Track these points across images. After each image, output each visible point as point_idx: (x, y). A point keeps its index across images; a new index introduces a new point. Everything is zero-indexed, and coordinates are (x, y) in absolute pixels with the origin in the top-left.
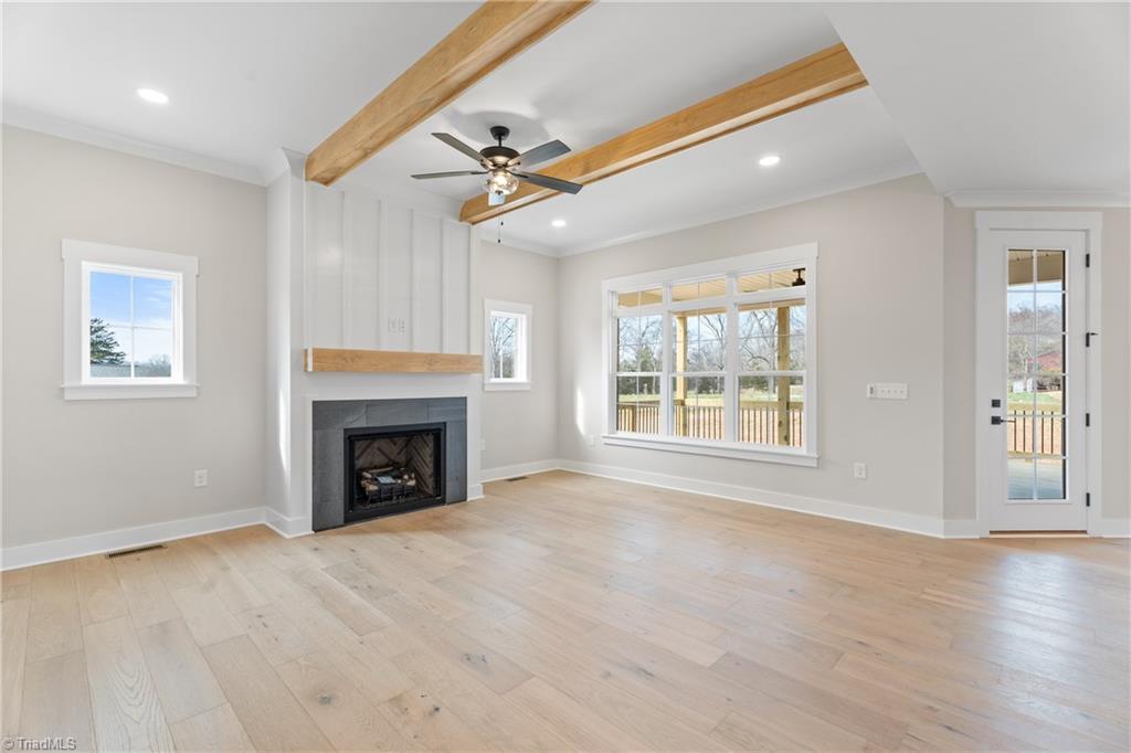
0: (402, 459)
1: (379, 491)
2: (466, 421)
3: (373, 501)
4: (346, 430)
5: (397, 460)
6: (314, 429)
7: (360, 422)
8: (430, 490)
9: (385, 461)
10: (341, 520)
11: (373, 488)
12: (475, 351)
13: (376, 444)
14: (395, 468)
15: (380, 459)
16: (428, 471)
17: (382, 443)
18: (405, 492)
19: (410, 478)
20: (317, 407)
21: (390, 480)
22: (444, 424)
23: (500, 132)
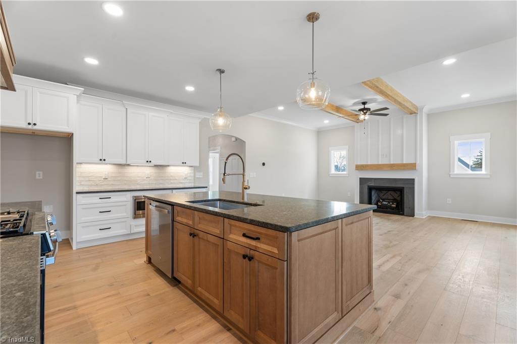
1: (381, 206)
2: (414, 188)
4: (369, 186)
7: (372, 184)
11: (380, 204)
13: (390, 192)
15: (391, 197)
17: (392, 193)
18: (389, 207)
19: (393, 204)
20: (361, 179)
21: (387, 203)
22: (404, 187)
23: (364, 103)
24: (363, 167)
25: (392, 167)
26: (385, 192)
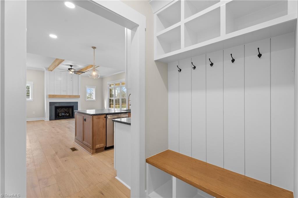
0: (68, 111)
1: (61, 116)
2: (78, 106)
3: (60, 117)
4: (55, 106)
5: (67, 111)
6: (50, 106)
7: (58, 105)
8: (71, 116)
9: (64, 112)
10: (54, 119)
11: (61, 115)
12: (79, 95)
13: (63, 109)
14: (65, 112)
15: (63, 111)
16: (71, 113)
17: (64, 109)
18: (66, 116)
19: (68, 114)
20: (50, 103)
21: (64, 114)
22: (73, 106)
23: (71, 66)
24: (54, 96)
25: (70, 97)
26: (60, 109)
